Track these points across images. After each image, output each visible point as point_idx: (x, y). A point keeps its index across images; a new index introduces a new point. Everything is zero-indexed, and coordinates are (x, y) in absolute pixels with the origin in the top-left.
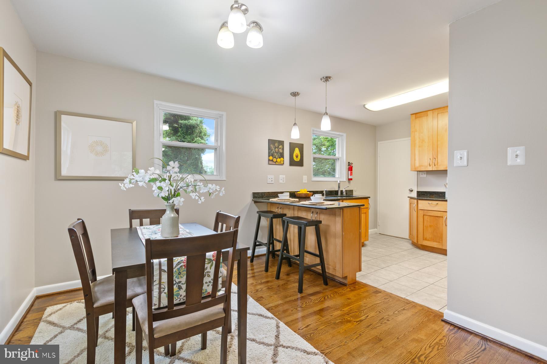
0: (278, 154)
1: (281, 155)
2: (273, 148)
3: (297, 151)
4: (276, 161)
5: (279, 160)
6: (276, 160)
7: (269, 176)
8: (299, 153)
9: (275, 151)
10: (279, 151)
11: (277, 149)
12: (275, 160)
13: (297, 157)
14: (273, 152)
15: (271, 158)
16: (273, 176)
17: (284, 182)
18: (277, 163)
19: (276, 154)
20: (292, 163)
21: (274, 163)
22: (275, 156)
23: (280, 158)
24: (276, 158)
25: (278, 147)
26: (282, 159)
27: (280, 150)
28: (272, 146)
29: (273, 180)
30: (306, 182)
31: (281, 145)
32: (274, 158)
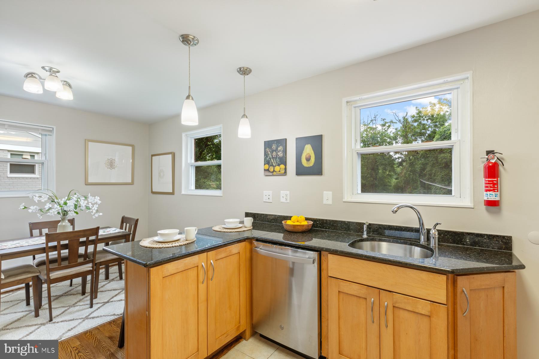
0: (276, 161)
1: (280, 161)
2: (269, 153)
3: (308, 150)
4: (274, 171)
5: (277, 168)
6: (274, 169)
7: (266, 193)
8: (313, 152)
9: (272, 156)
10: (277, 155)
11: (274, 153)
12: (271, 169)
13: (308, 159)
14: (270, 158)
15: (267, 167)
16: (270, 193)
17: (288, 201)
18: (275, 173)
19: (274, 161)
20: (301, 171)
21: (271, 174)
22: (272, 163)
23: (279, 165)
24: (273, 166)
25: (276, 150)
26: (282, 166)
27: (279, 154)
28: (267, 150)
29: (271, 197)
30: (330, 202)
31: (280, 145)
32: (271, 166)
